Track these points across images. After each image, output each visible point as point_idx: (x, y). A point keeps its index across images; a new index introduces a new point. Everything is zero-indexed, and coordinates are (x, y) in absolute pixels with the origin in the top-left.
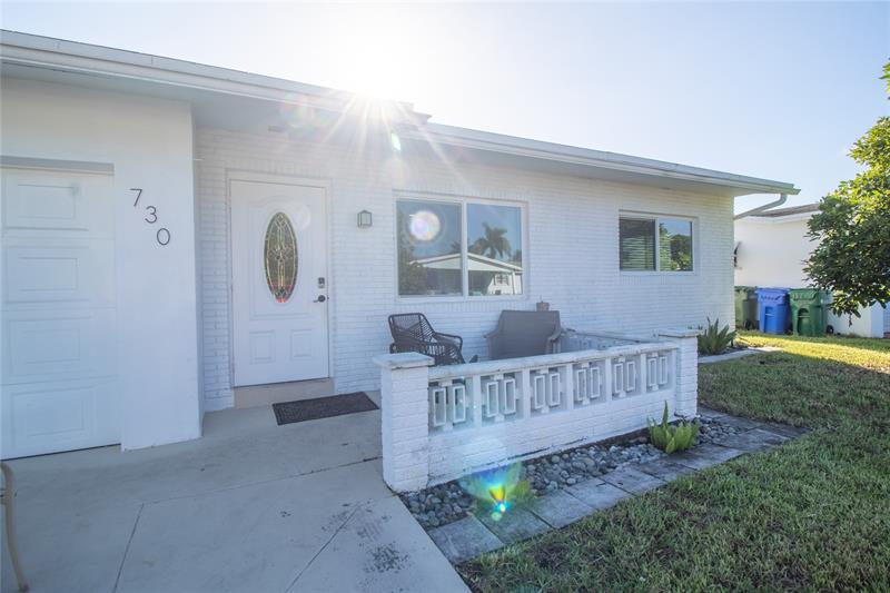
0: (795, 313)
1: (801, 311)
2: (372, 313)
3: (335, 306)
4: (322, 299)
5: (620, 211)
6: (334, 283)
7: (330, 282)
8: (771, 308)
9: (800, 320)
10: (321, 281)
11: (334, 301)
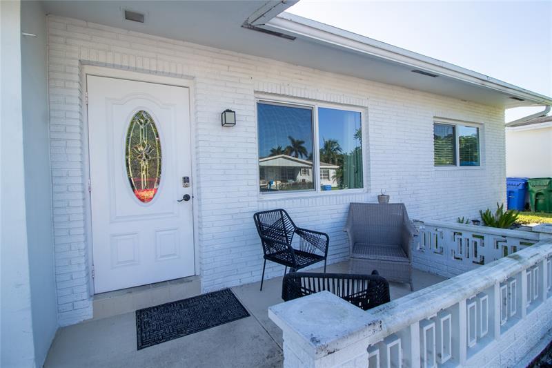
0: (534, 195)
1: (538, 194)
2: (237, 211)
3: (200, 205)
4: (187, 198)
5: (434, 117)
6: (199, 182)
7: (195, 182)
8: (513, 192)
9: (537, 201)
10: (186, 180)
11: (199, 200)
